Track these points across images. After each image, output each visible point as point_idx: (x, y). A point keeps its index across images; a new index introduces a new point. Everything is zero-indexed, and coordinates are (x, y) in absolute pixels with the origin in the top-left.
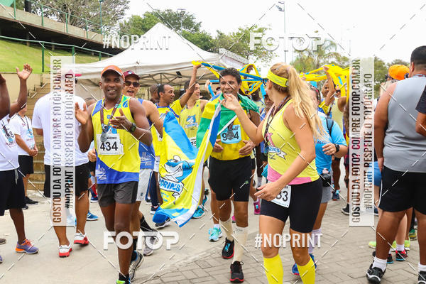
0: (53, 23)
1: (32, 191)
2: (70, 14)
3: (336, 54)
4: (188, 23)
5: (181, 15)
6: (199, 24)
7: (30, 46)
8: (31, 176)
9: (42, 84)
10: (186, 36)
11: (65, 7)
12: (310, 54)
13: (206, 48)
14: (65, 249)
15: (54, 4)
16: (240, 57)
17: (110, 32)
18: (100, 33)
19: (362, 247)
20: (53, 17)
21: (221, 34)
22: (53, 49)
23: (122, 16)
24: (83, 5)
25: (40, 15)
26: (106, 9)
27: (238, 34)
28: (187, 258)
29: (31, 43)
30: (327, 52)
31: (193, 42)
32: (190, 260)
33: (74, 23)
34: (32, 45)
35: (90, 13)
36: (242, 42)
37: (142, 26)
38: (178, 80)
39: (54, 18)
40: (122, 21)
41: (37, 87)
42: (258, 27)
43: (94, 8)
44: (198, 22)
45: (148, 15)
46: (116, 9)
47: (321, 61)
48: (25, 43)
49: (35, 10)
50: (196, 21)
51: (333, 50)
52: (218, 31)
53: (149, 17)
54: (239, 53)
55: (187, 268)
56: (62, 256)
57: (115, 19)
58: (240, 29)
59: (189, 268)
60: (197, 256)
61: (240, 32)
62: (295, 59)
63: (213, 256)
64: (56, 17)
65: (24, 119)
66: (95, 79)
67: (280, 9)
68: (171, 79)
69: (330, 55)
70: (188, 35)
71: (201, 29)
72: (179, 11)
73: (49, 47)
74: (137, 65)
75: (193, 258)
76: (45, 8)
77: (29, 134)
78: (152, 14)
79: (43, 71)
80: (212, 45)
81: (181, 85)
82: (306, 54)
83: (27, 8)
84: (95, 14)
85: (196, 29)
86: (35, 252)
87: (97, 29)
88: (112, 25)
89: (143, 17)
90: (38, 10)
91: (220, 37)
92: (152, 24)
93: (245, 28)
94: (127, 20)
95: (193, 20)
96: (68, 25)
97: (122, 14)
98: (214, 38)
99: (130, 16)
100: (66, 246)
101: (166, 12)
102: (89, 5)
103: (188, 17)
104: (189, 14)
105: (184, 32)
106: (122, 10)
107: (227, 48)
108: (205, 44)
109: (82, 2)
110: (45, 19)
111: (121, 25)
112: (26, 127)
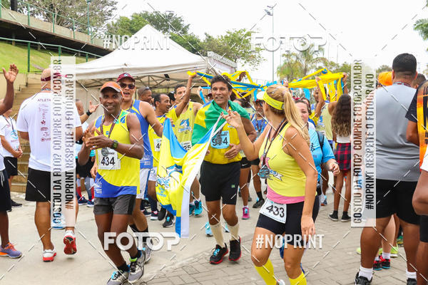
0: (39, 23)
1: (15, 193)
2: (56, 14)
3: (324, 60)
4: (177, 25)
5: (170, 17)
6: (187, 27)
7: (16, 45)
8: (15, 177)
9: (27, 85)
10: (173, 38)
11: (52, 7)
12: (298, 58)
13: (194, 51)
14: (48, 254)
15: (41, 3)
16: (228, 60)
17: (98, 33)
18: (87, 33)
19: (350, 253)
20: (39, 16)
21: (210, 37)
22: (39, 49)
23: (109, 17)
24: (71, 4)
25: (26, 14)
26: (94, 9)
27: (226, 37)
28: (173, 264)
29: (16, 42)
30: (315, 57)
31: (180, 44)
32: (177, 266)
33: (60, 23)
34: (17, 44)
35: (77, 13)
36: (230, 45)
37: (130, 27)
38: (166, 83)
39: (41, 17)
40: (109, 22)
41: (22, 87)
42: (247, 31)
43: (81, 9)
44: (187, 24)
45: (136, 17)
46: (104, 9)
47: (309, 66)
48: (10, 42)
49: (21, 9)
50: (184, 23)
51: (320, 55)
52: (206, 34)
53: (137, 18)
54: (227, 56)
55: (173, 274)
56: (47, 260)
57: (103, 21)
58: (228, 33)
59: (176, 274)
60: (184, 262)
61: (228, 35)
62: (282, 63)
63: (201, 261)
64: (42, 16)
65: (9, 120)
66: (82, 80)
67: (269, 13)
68: (158, 82)
69: (318, 60)
70: (176, 38)
71: (189, 32)
72: (168, 13)
73: (34, 47)
74: (125, 67)
75: (179, 263)
76: (31, 7)
77: (14, 136)
78: (140, 16)
79: (29, 71)
80: (200, 48)
81: (168, 88)
82: (294, 59)
83: (13, 6)
84: (82, 14)
85: (184, 31)
86: (18, 256)
87: (84, 30)
88: (100, 25)
89: (130, 19)
90: (25, 10)
91: (208, 40)
92: (140, 26)
93: (233, 32)
94: (115, 21)
95: (182, 23)
96: (55, 25)
97: (110, 15)
98: (202, 41)
99: (118, 17)
100: (50, 251)
101: (155, 14)
102: (76, 5)
103: (177, 19)
104: (178, 16)
105: (171, 34)
106: (110, 11)
107: (214, 51)
108: (194, 46)
109: (69, 2)
110: (31, 18)
111: (108, 26)
112: (11, 128)
